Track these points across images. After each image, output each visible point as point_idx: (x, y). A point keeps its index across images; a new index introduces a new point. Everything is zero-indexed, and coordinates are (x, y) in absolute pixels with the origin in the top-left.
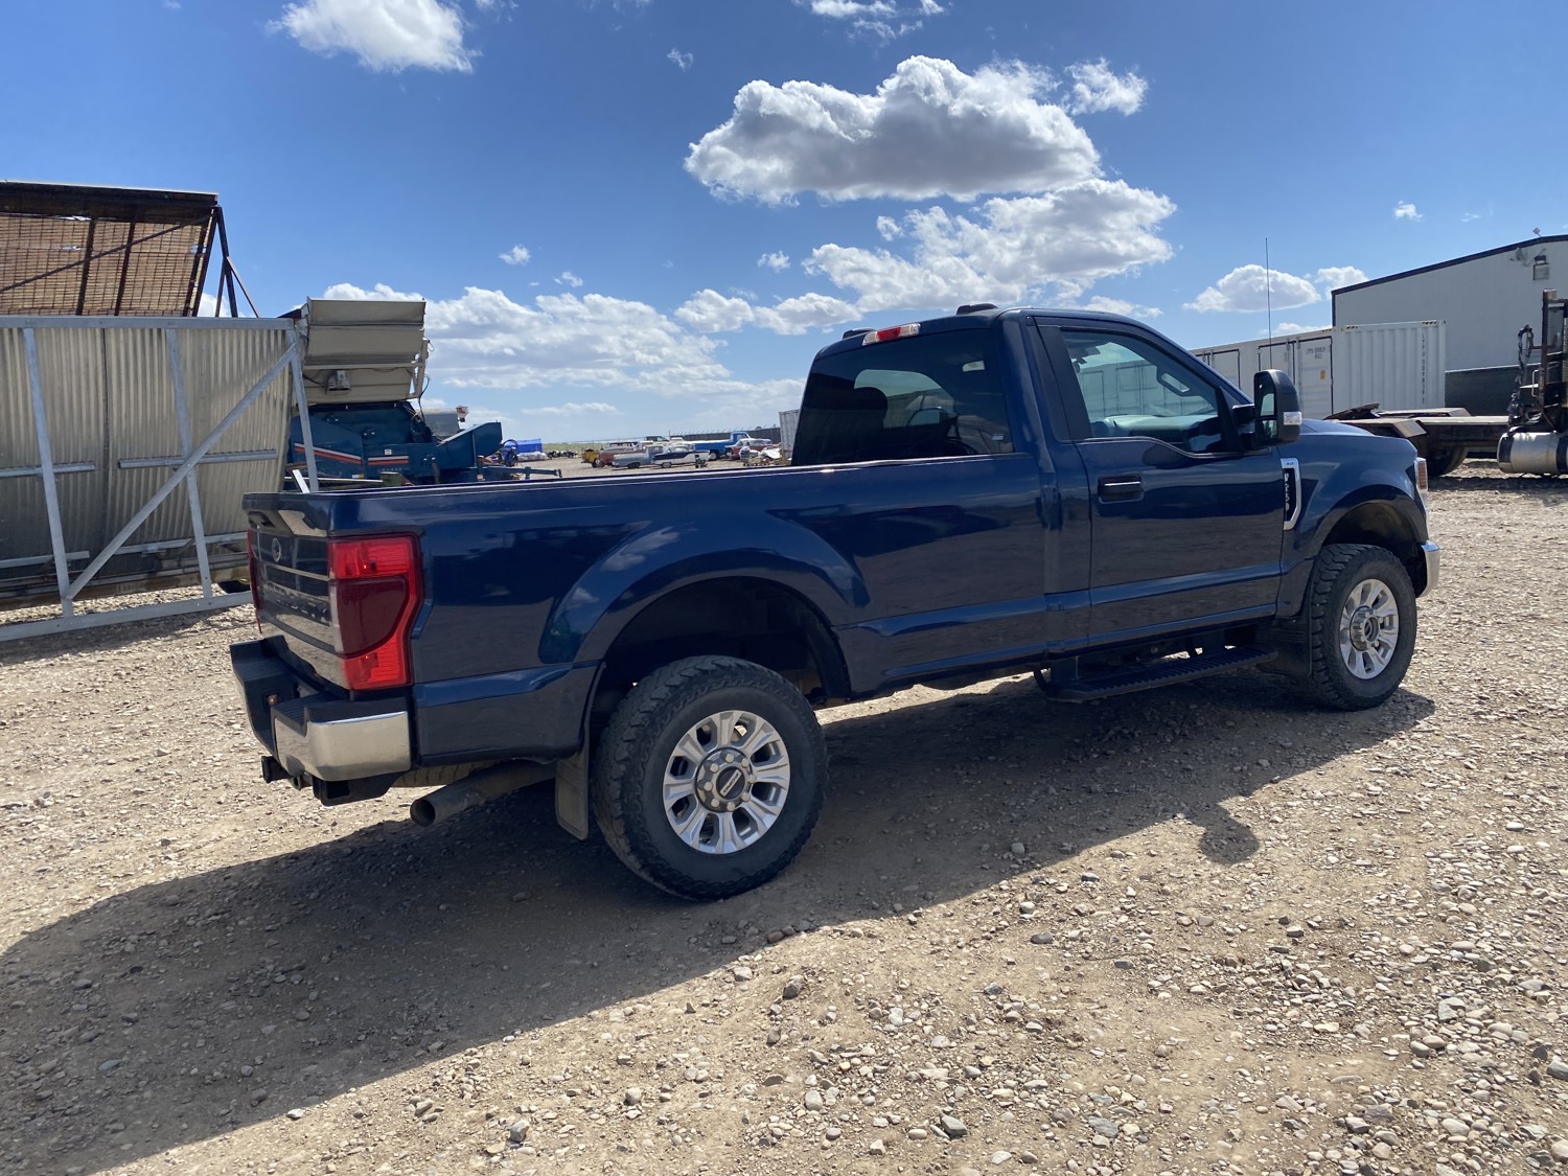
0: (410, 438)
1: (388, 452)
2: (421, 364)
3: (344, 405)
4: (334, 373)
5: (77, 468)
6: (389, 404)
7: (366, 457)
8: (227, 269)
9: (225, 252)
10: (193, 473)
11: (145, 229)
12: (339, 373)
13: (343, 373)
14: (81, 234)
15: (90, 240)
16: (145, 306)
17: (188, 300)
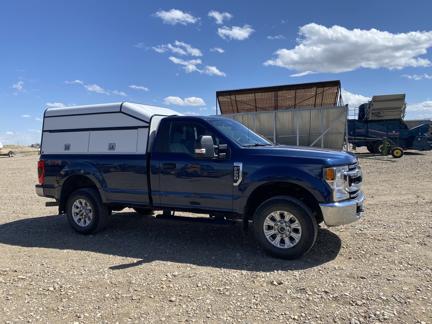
0: (401, 128)
1: (394, 132)
2: (404, 110)
3: (383, 120)
4: (379, 112)
5: (305, 135)
6: (396, 120)
7: (387, 133)
9: (340, 92)
10: (323, 137)
11: (326, 88)
12: (381, 112)
13: (382, 112)
14: (315, 91)
15: (316, 92)
16: (327, 103)
17: (335, 101)
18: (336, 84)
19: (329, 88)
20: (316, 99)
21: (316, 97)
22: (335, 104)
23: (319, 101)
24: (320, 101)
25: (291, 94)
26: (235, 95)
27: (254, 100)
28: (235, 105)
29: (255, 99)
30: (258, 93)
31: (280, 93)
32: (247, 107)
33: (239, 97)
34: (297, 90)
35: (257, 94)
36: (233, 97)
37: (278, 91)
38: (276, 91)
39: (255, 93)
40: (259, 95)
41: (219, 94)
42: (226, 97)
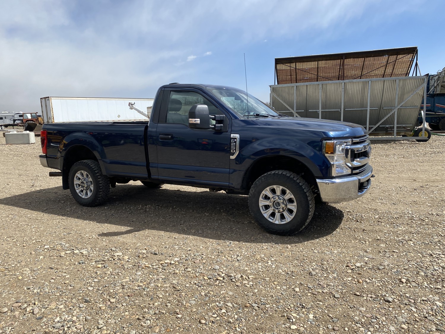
5: (375, 109)
8: (416, 64)
9: (417, 60)
10: (397, 110)
11: (400, 56)
14: (386, 59)
15: (388, 60)
16: (398, 73)
17: (408, 71)
18: (413, 51)
19: (403, 56)
20: (386, 68)
21: (386, 67)
22: (407, 74)
23: (389, 70)
24: (391, 71)
25: (359, 62)
26: (295, 63)
27: (316, 69)
28: (295, 74)
29: (318, 67)
30: (322, 61)
31: (347, 61)
32: (308, 76)
33: (300, 66)
34: (366, 58)
35: (320, 62)
36: (293, 65)
37: (345, 59)
38: (342, 59)
39: (318, 61)
40: (322, 64)
41: (278, 61)
42: (285, 64)
